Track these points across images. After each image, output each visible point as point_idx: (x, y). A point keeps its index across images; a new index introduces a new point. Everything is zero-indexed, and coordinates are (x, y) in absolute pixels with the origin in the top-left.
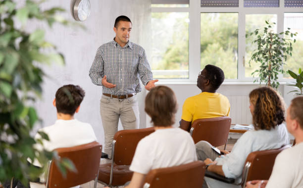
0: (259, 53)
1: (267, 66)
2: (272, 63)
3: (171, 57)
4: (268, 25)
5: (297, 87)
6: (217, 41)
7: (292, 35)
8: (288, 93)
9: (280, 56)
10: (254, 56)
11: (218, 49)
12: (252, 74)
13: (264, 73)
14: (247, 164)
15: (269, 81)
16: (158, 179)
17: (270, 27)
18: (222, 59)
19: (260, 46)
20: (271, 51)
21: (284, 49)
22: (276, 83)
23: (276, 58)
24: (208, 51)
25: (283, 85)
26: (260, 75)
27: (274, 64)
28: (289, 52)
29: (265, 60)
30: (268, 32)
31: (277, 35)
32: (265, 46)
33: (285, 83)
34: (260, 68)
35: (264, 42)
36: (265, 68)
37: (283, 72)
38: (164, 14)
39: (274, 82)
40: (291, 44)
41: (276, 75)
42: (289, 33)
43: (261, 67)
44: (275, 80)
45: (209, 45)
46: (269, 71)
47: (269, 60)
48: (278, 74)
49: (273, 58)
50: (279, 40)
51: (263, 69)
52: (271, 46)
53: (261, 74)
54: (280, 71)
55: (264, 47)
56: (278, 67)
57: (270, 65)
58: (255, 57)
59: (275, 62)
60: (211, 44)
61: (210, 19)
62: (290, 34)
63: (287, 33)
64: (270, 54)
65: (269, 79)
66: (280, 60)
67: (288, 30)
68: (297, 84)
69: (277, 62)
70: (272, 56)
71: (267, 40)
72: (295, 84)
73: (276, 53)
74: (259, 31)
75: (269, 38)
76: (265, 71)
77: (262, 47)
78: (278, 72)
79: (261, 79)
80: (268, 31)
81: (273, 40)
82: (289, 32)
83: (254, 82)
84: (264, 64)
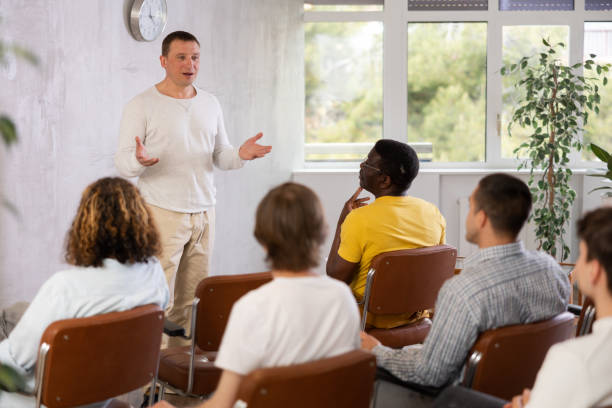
0: (529, 108)
1: (546, 136)
2: (557, 129)
3: (364, 115)
4: (548, 48)
5: (608, 180)
6: (457, 79)
7: (599, 69)
8: (589, 193)
9: (574, 113)
10: (519, 113)
11: (460, 97)
12: (515, 151)
13: (540, 150)
14: (474, 356)
15: (551, 166)
16: (264, 392)
17: (552, 51)
18: (467, 119)
19: (530, 93)
20: (554, 104)
21: (582, 99)
22: (564, 170)
23: (564, 118)
24: (437, 100)
25: (581, 176)
26: (533, 154)
27: (561, 131)
28: (594, 104)
29: (542, 121)
30: (548, 63)
31: (567, 70)
32: (541, 93)
33: (584, 170)
34: (532, 139)
35: (539, 84)
36: (541, 138)
37: (579, 147)
38: (349, 25)
39: (560, 170)
40: (597, 89)
41: (564, 155)
42: (592, 66)
43: (533, 136)
44: (562, 164)
45: (441, 89)
46: (551, 145)
47: (550, 123)
48: (568, 151)
49: (559, 119)
50: (572, 80)
51: (536, 141)
52: (555, 92)
53: (534, 152)
54: (574, 145)
55: (539, 95)
56: (569, 138)
57: (553, 133)
58: (520, 117)
59: (563, 128)
60: (445, 85)
61: (444, 36)
62: (594, 67)
63: (588, 65)
64: (552, 108)
65: (551, 161)
66: (573, 123)
67: (590, 58)
68: (608, 173)
69: (566, 127)
70: (558, 113)
71: (546, 79)
72: (604, 173)
73: (564, 108)
74: (529, 61)
75: (551, 76)
76: (542, 145)
77: (535, 96)
78: (568, 148)
79: (532, 163)
80: (549, 61)
81: (560, 79)
82: (592, 62)
83: (519, 168)
84: (539, 130)
